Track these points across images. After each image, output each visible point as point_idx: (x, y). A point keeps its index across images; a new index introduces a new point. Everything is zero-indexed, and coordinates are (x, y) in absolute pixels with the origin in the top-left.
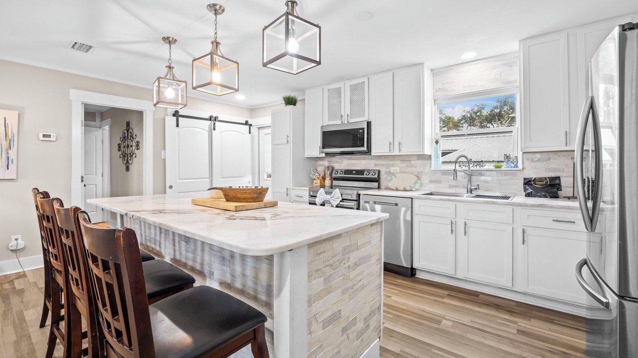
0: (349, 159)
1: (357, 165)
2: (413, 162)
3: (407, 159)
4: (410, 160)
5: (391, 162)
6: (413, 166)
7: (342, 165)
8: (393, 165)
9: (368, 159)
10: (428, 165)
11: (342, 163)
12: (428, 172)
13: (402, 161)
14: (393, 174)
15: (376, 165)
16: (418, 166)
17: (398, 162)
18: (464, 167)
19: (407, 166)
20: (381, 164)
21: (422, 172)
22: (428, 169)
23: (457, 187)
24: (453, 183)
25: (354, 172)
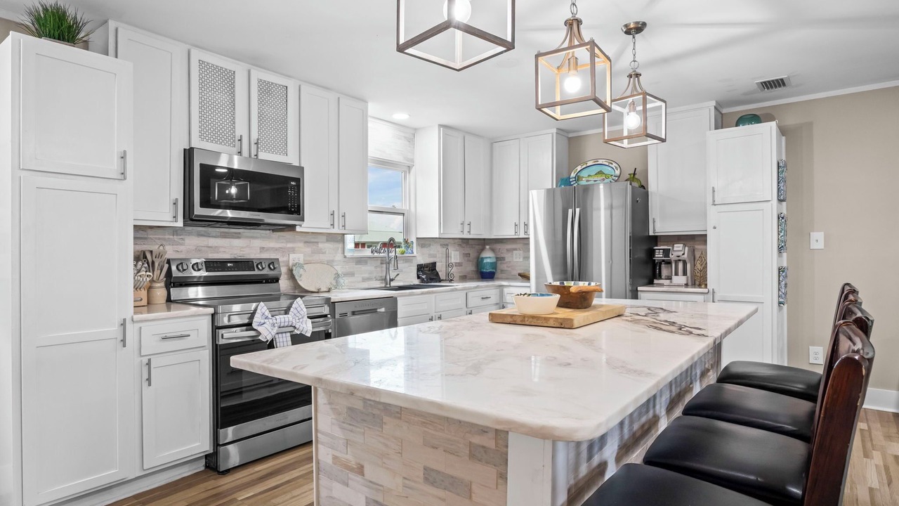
0: (200, 235)
1: (222, 250)
2: (321, 245)
3: (313, 240)
4: (317, 243)
5: (289, 245)
6: (320, 252)
7: (181, 248)
9: (247, 237)
10: (340, 251)
11: (181, 245)
12: (340, 261)
13: (306, 242)
14: (301, 266)
15: (262, 249)
16: (327, 252)
17: (301, 245)
18: (376, 254)
19: (313, 252)
20: (273, 248)
21: (333, 261)
22: (339, 257)
23: (369, 279)
24: (366, 276)
25: (229, 265)
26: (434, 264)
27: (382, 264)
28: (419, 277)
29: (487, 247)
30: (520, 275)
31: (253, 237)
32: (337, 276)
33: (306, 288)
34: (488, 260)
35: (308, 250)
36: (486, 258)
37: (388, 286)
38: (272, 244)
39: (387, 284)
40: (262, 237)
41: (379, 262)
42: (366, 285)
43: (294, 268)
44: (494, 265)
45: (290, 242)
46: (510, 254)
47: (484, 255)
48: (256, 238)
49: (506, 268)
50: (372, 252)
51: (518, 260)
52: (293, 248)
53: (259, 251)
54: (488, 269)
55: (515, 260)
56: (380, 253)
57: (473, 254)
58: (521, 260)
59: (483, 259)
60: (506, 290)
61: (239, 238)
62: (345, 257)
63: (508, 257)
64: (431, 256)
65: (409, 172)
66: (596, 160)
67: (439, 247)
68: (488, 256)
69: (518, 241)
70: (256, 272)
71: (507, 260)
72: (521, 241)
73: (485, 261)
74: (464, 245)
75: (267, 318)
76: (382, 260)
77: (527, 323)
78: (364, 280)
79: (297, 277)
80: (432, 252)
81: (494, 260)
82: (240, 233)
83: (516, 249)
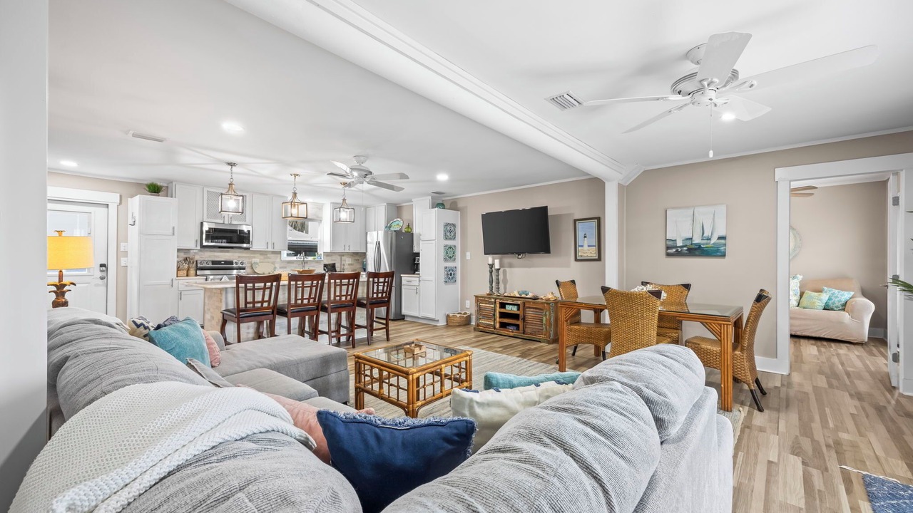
0: (209, 252)
3: (264, 253)
5: (252, 255)
8: (254, 257)
11: (201, 255)
13: (261, 254)
15: (239, 257)
19: (265, 258)
20: (244, 256)
21: (275, 262)
22: (278, 260)
24: (293, 268)
26: (334, 264)
28: (325, 270)
35: (260, 257)
40: (239, 252)
41: (301, 262)
50: (297, 258)
57: (361, 260)
62: (281, 260)
64: (333, 260)
66: (397, 219)
67: (338, 256)
74: (355, 255)
79: (254, 268)
82: (229, 251)
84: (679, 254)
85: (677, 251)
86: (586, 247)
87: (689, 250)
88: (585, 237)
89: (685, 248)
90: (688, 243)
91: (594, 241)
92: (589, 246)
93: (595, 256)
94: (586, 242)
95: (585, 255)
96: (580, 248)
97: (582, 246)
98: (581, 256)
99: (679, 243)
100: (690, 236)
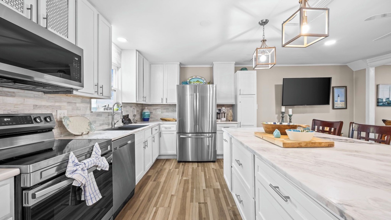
2: (77, 105)
3: (73, 101)
4: (76, 103)
5: (57, 104)
6: (77, 109)
8: (60, 108)
9: (21, 96)
10: (89, 108)
12: (88, 114)
13: (68, 102)
14: (67, 118)
15: (35, 106)
16: (81, 109)
17: (65, 104)
18: (106, 110)
19: (73, 109)
20: (44, 106)
21: (85, 115)
22: (88, 112)
23: (103, 124)
24: (101, 122)
25: (5, 120)
26: (128, 115)
27: (108, 116)
28: (123, 122)
29: (146, 108)
30: (161, 119)
31: (26, 97)
32: (90, 124)
33: (74, 133)
34: (147, 113)
35: (70, 107)
36: (147, 112)
37: (114, 127)
38: (44, 103)
39: (113, 126)
40: (35, 97)
41: (107, 115)
42: (101, 128)
43: (63, 120)
44: (149, 115)
45: (58, 102)
46: (155, 111)
47: (145, 111)
48: (30, 97)
49: (153, 117)
50: (104, 109)
51: (159, 113)
52: (59, 106)
53: (32, 108)
54: (146, 117)
55: (157, 113)
56: (108, 110)
57: (140, 111)
58: (160, 113)
59: (145, 113)
60: (161, 126)
61: (12, 96)
62: (92, 112)
63: (154, 112)
64: (127, 111)
65: (118, 70)
66: (196, 76)
67: (129, 107)
68: (147, 111)
69: (159, 105)
70: (35, 125)
71: (153, 113)
72: (160, 105)
73: (146, 114)
74: (137, 107)
75: (76, 165)
76: (108, 114)
77: (308, 146)
78: (101, 125)
79: (66, 126)
80: (127, 110)
81: (149, 113)
82: (14, 92)
83: (158, 109)
84: (384, 105)
85: (383, 104)
86: (339, 102)
87: (388, 103)
88: (339, 96)
89: (386, 103)
90: (388, 100)
91: (343, 99)
92: (340, 101)
93: (344, 106)
94: (339, 99)
95: (339, 106)
96: (336, 102)
97: (337, 101)
98: (337, 107)
99: (384, 101)
100: (388, 97)
